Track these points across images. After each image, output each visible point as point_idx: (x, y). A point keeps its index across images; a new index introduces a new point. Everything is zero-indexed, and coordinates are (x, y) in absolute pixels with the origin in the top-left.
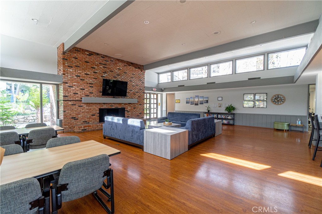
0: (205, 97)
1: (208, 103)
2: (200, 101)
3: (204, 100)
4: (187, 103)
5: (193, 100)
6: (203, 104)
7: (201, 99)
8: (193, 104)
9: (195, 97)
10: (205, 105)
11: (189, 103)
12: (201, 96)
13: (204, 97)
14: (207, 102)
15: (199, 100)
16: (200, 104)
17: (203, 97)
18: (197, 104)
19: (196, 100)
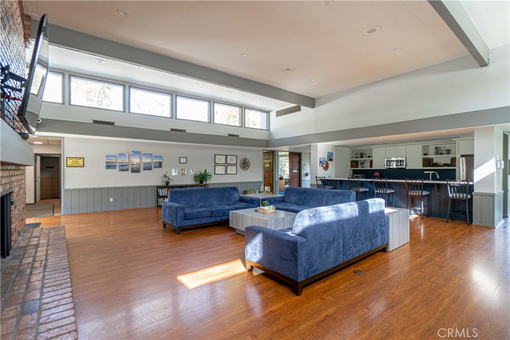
0: (155, 156)
1: (161, 167)
2: (145, 163)
3: (154, 161)
4: (108, 167)
5: (126, 160)
6: (151, 169)
7: (146, 160)
8: (127, 170)
9: (132, 153)
10: (155, 171)
11: (114, 167)
12: (147, 153)
13: (153, 155)
14: (160, 165)
15: (141, 160)
16: (144, 169)
17: (151, 154)
18: (136, 170)
19: (136, 160)
